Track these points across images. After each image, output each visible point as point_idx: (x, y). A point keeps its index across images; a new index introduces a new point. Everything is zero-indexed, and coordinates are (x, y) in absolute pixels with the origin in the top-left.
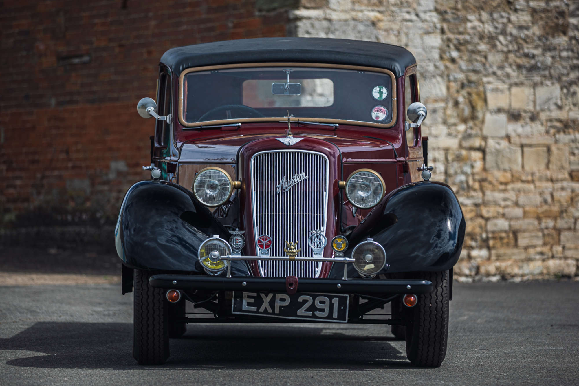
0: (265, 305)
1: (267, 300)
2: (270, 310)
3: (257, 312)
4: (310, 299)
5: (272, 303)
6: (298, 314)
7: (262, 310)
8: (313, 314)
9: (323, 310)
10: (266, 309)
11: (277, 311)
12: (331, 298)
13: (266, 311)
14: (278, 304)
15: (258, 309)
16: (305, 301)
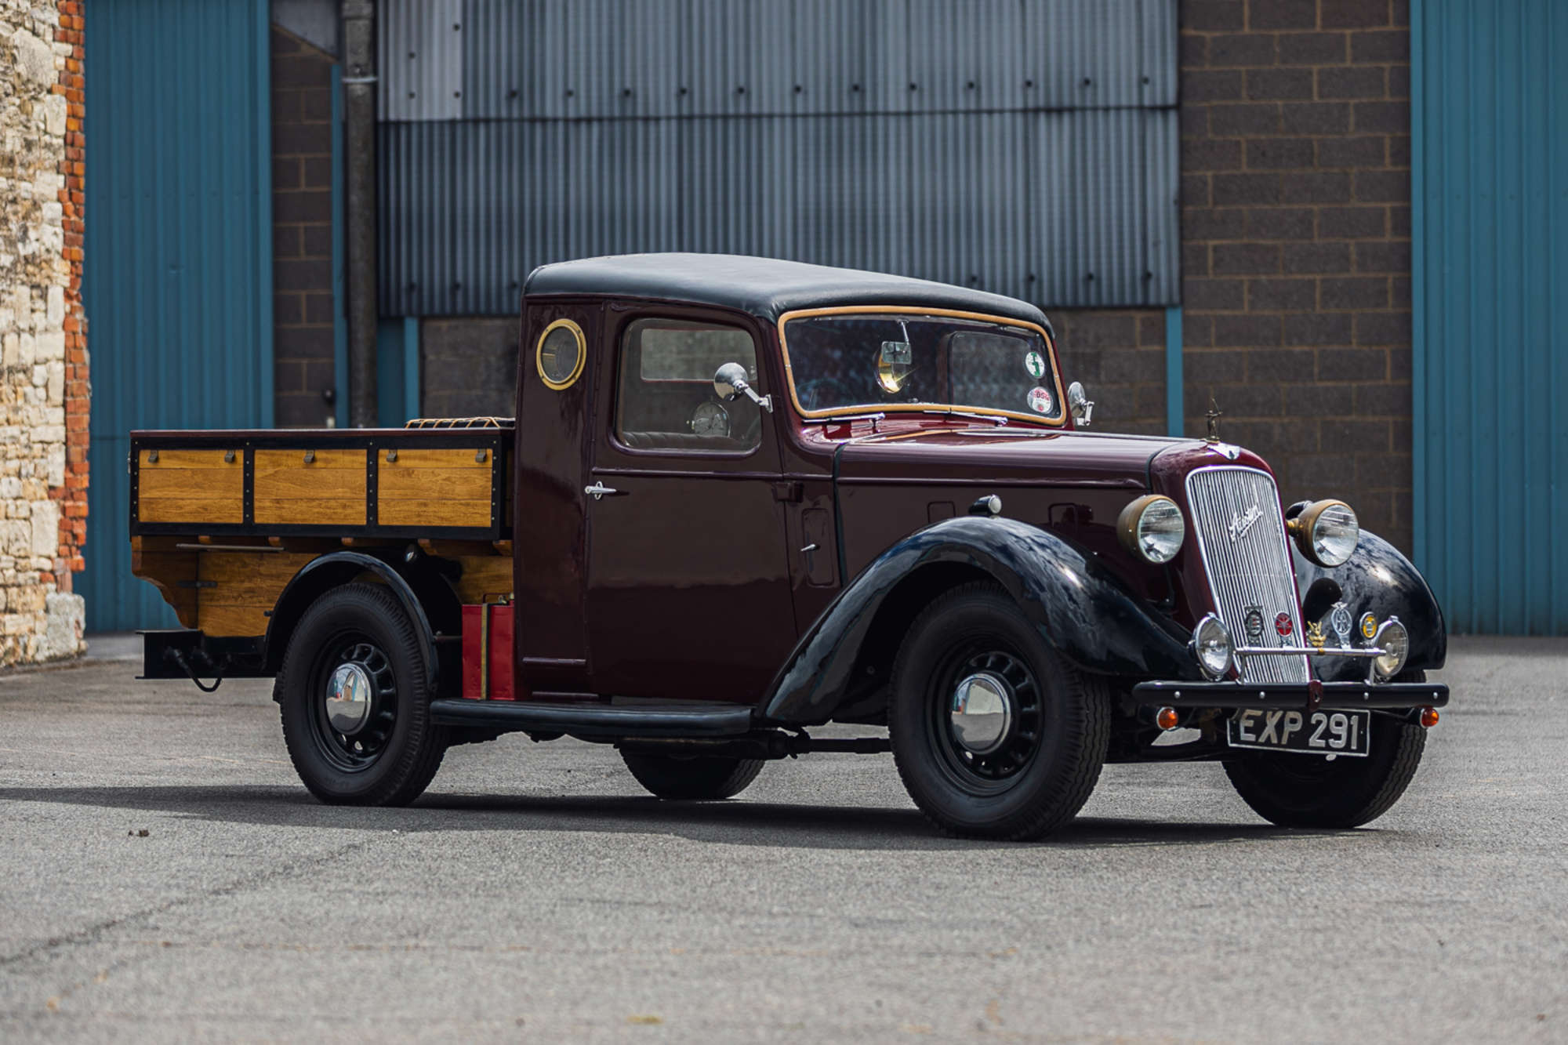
0: (1269, 730)
1: (1272, 722)
2: (1275, 741)
3: (1255, 743)
4: (1322, 717)
5: (1279, 727)
6: (1311, 745)
7: (1262, 740)
8: (1327, 743)
9: (1338, 737)
10: (1269, 737)
11: (1284, 741)
12: (1349, 715)
13: (1268, 742)
14: (1289, 728)
15: (1257, 738)
16: (1319, 722)
